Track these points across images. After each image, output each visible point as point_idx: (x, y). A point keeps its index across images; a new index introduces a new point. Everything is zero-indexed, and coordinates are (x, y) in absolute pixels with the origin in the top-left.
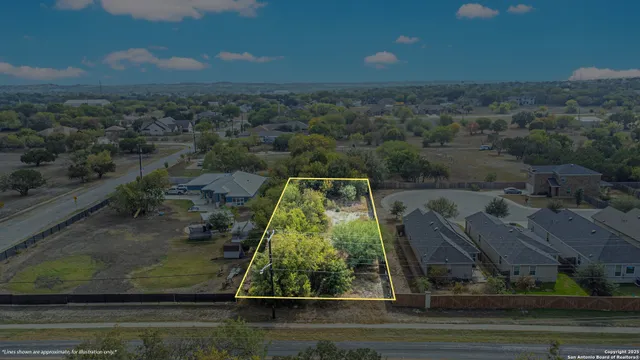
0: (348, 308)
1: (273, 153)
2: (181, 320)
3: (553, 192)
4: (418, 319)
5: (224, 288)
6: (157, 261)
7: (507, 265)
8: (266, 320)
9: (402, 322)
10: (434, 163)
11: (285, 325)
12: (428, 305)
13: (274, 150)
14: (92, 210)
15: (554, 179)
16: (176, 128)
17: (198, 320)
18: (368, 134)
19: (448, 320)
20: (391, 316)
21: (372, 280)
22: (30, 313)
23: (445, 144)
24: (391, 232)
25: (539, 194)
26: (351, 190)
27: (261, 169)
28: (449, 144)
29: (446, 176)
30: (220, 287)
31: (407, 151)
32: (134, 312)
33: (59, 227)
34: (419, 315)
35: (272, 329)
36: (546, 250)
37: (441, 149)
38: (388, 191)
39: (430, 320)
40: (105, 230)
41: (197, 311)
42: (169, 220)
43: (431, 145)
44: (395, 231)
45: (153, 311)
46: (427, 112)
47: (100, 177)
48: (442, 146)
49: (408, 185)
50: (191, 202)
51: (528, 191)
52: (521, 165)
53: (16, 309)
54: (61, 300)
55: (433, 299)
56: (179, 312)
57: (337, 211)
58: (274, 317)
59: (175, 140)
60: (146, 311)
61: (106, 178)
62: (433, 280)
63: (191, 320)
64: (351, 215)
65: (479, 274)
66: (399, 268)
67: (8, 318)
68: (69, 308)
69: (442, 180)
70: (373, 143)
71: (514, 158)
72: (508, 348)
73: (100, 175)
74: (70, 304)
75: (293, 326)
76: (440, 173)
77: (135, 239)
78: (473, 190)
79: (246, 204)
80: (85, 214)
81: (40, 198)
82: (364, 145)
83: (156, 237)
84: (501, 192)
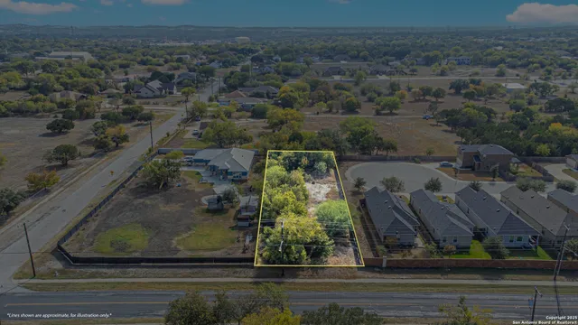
1: (252, 120)
2: (222, 276)
3: (476, 167)
4: (378, 275)
5: (244, 252)
6: (190, 229)
7: (439, 234)
8: (278, 277)
10: (387, 137)
11: (291, 280)
12: (384, 265)
13: (252, 117)
14: (126, 182)
15: (477, 156)
17: (232, 277)
18: (329, 102)
19: (397, 276)
20: (360, 273)
21: (346, 245)
22: (118, 271)
23: (394, 111)
24: (355, 204)
25: (466, 167)
26: (323, 165)
27: (248, 142)
29: (394, 148)
30: (241, 251)
32: (189, 271)
33: (108, 198)
34: (380, 272)
35: (283, 283)
37: (390, 117)
38: (351, 163)
39: (386, 276)
40: (141, 200)
41: (230, 269)
42: (188, 191)
43: (383, 112)
44: (358, 203)
45: (200, 269)
46: (378, 73)
47: (117, 147)
48: (392, 114)
49: (366, 157)
50: (198, 173)
51: (458, 164)
52: (454, 137)
53: (108, 267)
54: (136, 262)
55: (388, 262)
56: (218, 271)
57: (313, 183)
58: (283, 275)
59: (166, 104)
60: (196, 270)
61: (122, 147)
62: (387, 247)
63: (227, 276)
64: (325, 186)
65: (419, 241)
66: (363, 234)
67: (105, 273)
68: (143, 267)
69: (391, 154)
70: (334, 110)
71: (450, 129)
72: (435, 296)
73: (117, 145)
74: (142, 264)
75: (297, 280)
76: (391, 147)
77: (168, 209)
78: (416, 162)
79: (243, 177)
80: (122, 186)
81: (79, 168)
82: (326, 112)
83: (183, 207)
84: (438, 165)
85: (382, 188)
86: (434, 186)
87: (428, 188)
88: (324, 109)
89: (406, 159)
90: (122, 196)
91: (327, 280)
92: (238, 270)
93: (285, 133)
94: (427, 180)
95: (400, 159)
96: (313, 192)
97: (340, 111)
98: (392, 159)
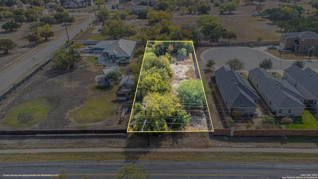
0: (188, 136)
1: (138, 20)
2: (99, 146)
3: (296, 49)
4: (227, 144)
5: (120, 123)
6: (82, 103)
7: (275, 107)
8: (144, 147)
9: (219, 146)
10: (229, 29)
11: (154, 150)
12: (232, 134)
13: (138, 18)
14: (43, 66)
15: (297, 41)
16: (84, 3)
17: (108, 147)
18: (190, 7)
19: (244, 144)
20: (211, 142)
21: (200, 115)
22: (17, 141)
23: (232, 12)
24: (207, 80)
25: (287, 49)
26: (184, 50)
27: (133, 35)
28: (234, 12)
29: (235, 37)
30: (118, 122)
31: (213, 22)
32: (73, 141)
33: (27, 78)
34: (228, 141)
35: (149, 152)
36: (297, 96)
37: (230, 16)
38: (204, 48)
39: (234, 144)
40: (52, 79)
41: (106, 140)
42: (87, 72)
43: (225, 13)
44: (210, 80)
45: (83, 140)
47: (46, 40)
48: (231, 14)
49: (214, 44)
50: (96, 58)
51: (282, 46)
52: (276, 28)
53: (9, 139)
54: (32, 134)
55: (235, 132)
56: (96, 141)
57: (177, 64)
58: (148, 144)
59: (85, 11)
60: (79, 140)
61: (50, 40)
62: (233, 117)
63: (104, 146)
64: (185, 66)
65: (258, 111)
66: (214, 105)
67: (5, 145)
68: (38, 138)
69: (232, 41)
70: (193, 12)
71: (272, 22)
73: (46, 39)
74: (38, 135)
75: (159, 150)
76: (232, 36)
77: (69, 86)
78: (250, 46)
79: (127, 61)
80: (41, 68)
81: (16, 55)
82: (187, 14)
83: (81, 84)
84: (265, 48)
85: (228, 68)
86: (267, 65)
87: (262, 66)
88: (186, 12)
89: (243, 44)
90: (38, 76)
91: (184, 150)
92: (113, 140)
93: (158, 28)
94: (261, 61)
95: (238, 45)
96: (177, 71)
97: (197, 13)
98: (234, 45)
